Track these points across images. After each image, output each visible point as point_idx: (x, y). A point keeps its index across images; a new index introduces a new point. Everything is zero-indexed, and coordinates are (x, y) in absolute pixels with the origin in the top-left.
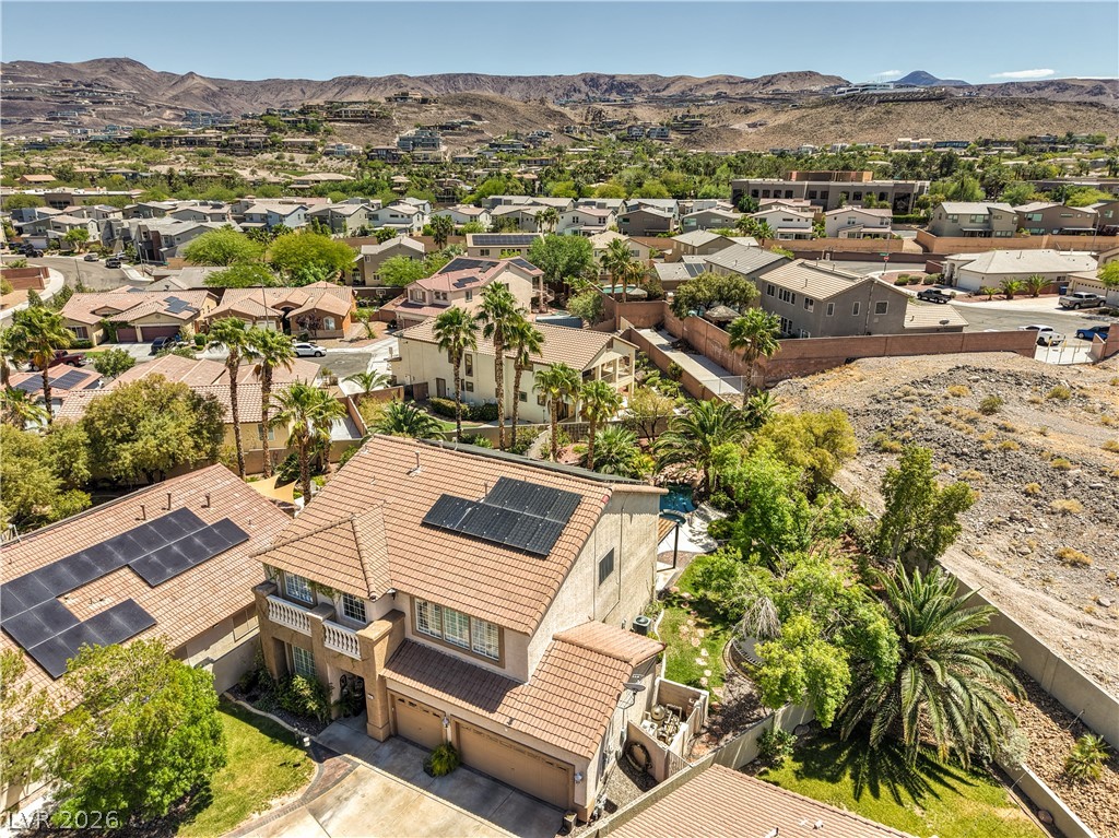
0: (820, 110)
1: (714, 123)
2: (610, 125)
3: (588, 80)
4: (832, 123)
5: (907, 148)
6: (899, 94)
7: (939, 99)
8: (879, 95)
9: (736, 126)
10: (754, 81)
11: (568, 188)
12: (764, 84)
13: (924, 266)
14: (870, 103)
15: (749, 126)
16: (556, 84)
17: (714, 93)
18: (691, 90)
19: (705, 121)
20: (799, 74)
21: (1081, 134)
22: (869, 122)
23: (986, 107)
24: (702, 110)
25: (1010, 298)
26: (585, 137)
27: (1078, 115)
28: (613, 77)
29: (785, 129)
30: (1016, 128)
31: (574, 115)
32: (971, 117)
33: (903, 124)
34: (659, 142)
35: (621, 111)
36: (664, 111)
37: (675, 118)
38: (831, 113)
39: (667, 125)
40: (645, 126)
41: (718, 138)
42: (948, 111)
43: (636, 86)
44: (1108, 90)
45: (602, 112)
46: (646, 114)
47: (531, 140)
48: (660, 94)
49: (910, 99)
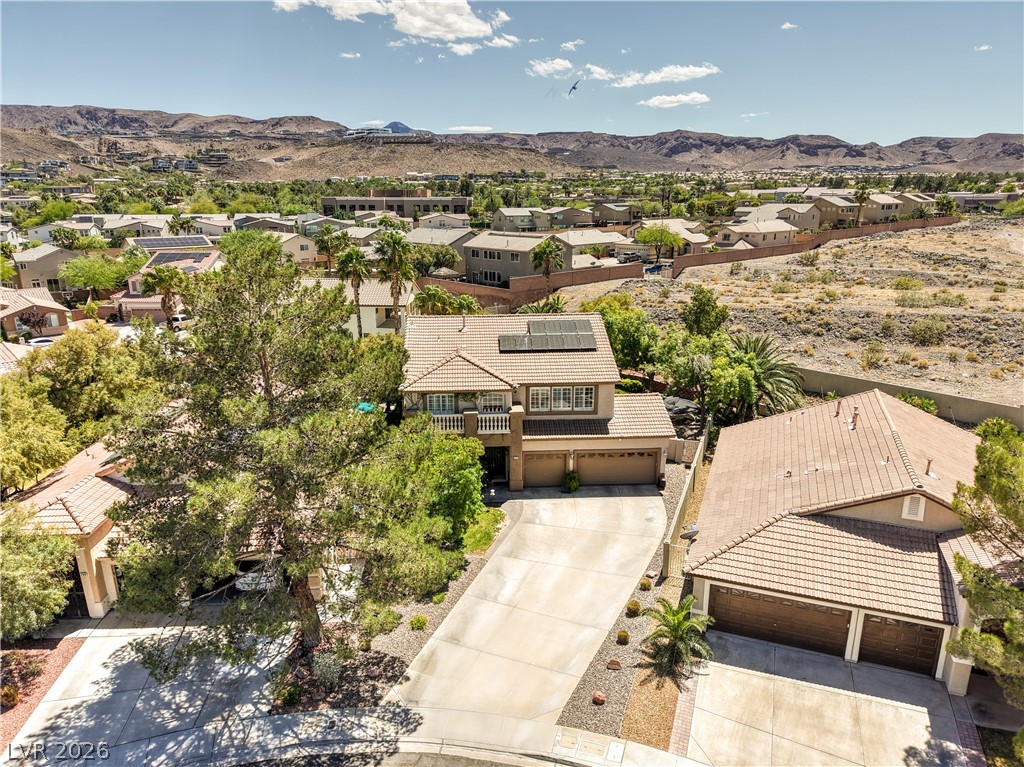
0: (337, 148)
1: (239, 157)
2: (131, 156)
3: (84, 112)
4: (350, 159)
5: (414, 180)
6: (398, 138)
7: (429, 142)
8: (383, 138)
9: (264, 160)
10: (264, 122)
12: (273, 125)
14: (377, 144)
15: (276, 160)
16: (44, 114)
17: (228, 131)
18: (202, 127)
19: (231, 155)
20: (303, 118)
21: (530, 171)
22: (380, 159)
23: (463, 149)
24: (225, 145)
26: (106, 168)
27: (524, 157)
28: (113, 111)
29: (310, 163)
30: (487, 166)
31: (88, 145)
32: (455, 157)
33: (406, 161)
34: (189, 173)
35: (137, 144)
36: (184, 145)
37: (199, 152)
38: (346, 151)
39: (193, 158)
40: (170, 159)
41: (250, 170)
42: (438, 152)
43: (143, 122)
44: (530, 142)
45: (115, 144)
46: (166, 148)
47: (44, 169)
48: (170, 129)
49: (407, 142)
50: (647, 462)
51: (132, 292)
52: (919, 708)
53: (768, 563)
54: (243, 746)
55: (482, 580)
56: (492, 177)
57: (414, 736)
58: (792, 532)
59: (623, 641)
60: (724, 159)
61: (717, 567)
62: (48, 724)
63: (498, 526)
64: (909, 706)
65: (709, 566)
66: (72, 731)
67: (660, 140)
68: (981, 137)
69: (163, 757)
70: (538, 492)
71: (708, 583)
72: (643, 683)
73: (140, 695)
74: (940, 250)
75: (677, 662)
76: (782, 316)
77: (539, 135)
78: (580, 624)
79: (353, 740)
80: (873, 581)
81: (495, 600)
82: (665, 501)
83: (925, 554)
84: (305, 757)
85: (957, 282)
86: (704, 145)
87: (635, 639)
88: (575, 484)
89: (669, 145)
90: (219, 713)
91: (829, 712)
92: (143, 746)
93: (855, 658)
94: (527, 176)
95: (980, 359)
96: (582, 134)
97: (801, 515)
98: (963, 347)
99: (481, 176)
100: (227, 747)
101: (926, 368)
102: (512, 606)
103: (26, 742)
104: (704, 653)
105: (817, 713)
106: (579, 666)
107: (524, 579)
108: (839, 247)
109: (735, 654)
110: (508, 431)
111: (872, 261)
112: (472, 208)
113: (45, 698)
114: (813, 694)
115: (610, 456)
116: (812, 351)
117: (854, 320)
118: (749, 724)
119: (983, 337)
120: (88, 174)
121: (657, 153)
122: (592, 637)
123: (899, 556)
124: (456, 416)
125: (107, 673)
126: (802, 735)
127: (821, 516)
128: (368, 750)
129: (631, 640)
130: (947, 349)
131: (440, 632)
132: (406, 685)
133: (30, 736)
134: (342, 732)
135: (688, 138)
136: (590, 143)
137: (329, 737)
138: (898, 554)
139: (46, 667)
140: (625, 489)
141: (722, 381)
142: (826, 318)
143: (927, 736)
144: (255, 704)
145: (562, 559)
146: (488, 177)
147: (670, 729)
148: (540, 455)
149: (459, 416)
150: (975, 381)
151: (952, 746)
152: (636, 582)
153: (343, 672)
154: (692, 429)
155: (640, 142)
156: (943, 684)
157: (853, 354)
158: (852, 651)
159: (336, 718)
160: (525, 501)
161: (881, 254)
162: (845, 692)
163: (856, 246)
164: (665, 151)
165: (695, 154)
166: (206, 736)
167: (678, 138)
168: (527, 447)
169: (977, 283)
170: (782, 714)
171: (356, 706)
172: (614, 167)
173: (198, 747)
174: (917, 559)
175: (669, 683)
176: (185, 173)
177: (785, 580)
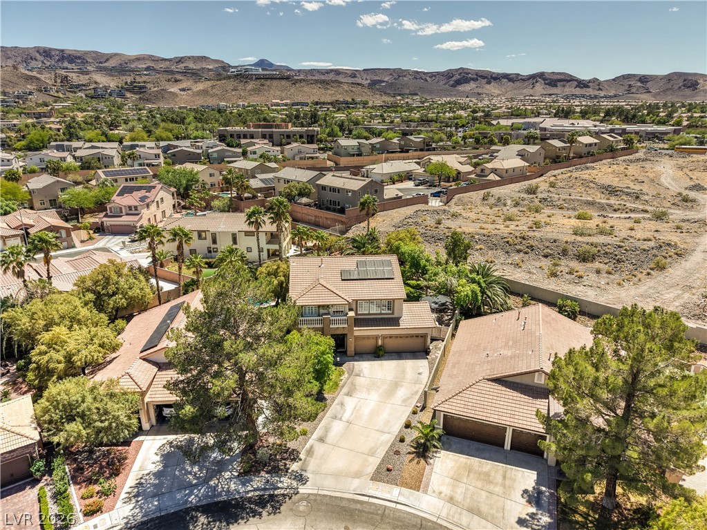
0: (223, 82)
1: (155, 87)
2: (78, 86)
3: (41, 51)
4: (233, 90)
5: (278, 106)
6: (266, 75)
7: (287, 78)
8: (255, 75)
9: (172, 90)
10: (170, 60)
11: (97, 135)
12: (177, 63)
13: (349, 172)
14: (251, 79)
15: (180, 90)
16: (13, 53)
17: (144, 66)
18: (126, 63)
19: (149, 86)
20: (198, 58)
21: (357, 99)
22: (253, 90)
24: (144, 78)
25: (394, 184)
26: (61, 96)
27: (354, 89)
28: (62, 51)
29: (204, 92)
30: (328, 96)
31: (47, 78)
32: (306, 89)
33: (272, 92)
34: (120, 99)
35: (82, 77)
36: (115, 78)
37: (126, 83)
38: (230, 84)
39: (122, 88)
40: (106, 88)
41: (162, 97)
42: (294, 86)
43: (84, 59)
44: (358, 76)
45: (66, 77)
46: (103, 80)
47: (18, 97)
48: (104, 65)
49: (272, 78)
50: (420, 340)
51: (109, 214)
52: (533, 472)
53: (471, 404)
54: (228, 491)
55: (333, 409)
56: (331, 104)
57: (305, 486)
58: (483, 388)
59: (402, 440)
60: (493, 88)
61: (447, 406)
62: (137, 482)
63: (342, 378)
64: (529, 471)
65: (443, 406)
66: (148, 485)
67: (448, 75)
68: (669, 75)
69: (193, 496)
70: (362, 357)
71: (442, 413)
72: (410, 461)
73: (176, 469)
74: (615, 182)
75: (426, 451)
76: (506, 240)
77: (364, 70)
78: (382, 432)
79: (279, 488)
80: (517, 413)
81: (341, 419)
82: (429, 362)
83: (543, 400)
84: (257, 496)
85: (619, 209)
86: (479, 78)
87: (408, 440)
88: (381, 353)
89: (454, 78)
90: (215, 476)
91: (493, 474)
92: (183, 492)
93: (509, 448)
94: (356, 103)
95: (613, 272)
96: (394, 70)
97: (488, 380)
98: (606, 264)
99: (324, 103)
100: (221, 492)
101: (582, 277)
102: (349, 422)
103: (129, 490)
104: (439, 447)
105: (487, 474)
106: (381, 453)
107: (355, 408)
108: (555, 176)
109: (454, 447)
110: (346, 326)
111: (571, 190)
112: (319, 136)
113: (132, 470)
114: (487, 466)
115: (401, 337)
116: (521, 264)
117: (547, 244)
118: (456, 479)
119: (617, 258)
120: (50, 100)
121: (446, 84)
122: (388, 438)
123: (531, 401)
124: (318, 318)
125: (158, 458)
126: (479, 484)
127: (498, 381)
128: (285, 492)
129: (406, 440)
130: (597, 265)
131: (315, 436)
132: (300, 463)
133: (131, 487)
134: (272, 484)
135: (467, 74)
136: (400, 76)
137: (267, 487)
138: (530, 400)
139: (129, 456)
140: (408, 355)
141: (462, 294)
142: (531, 242)
143: (534, 484)
144: (231, 472)
145: (374, 396)
146: (329, 104)
147: (421, 482)
148: (363, 338)
149: (320, 318)
150: (607, 287)
151: (544, 489)
152: (410, 409)
153: (270, 456)
154: (448, 316)
155: (435, 76)
156: (547, 460)
157: (544, 267)
158: (507, 446)
159: (269, 478)
160: (356, 363)
161: (578, 184)
162: (502, 465)
163: (565, 176)
164: (451, 83)
165: (472, 85)
166: (211, 487)
167: (461, 73)
168: (356, 334)
169: (631, 210)
170: (471, 474)
171: (277, 472)
172: (416, 94)
173: (208, 492)
174: (539, 403)
175: (422, 461)
176: (117, 99)
177: (477, 413)
